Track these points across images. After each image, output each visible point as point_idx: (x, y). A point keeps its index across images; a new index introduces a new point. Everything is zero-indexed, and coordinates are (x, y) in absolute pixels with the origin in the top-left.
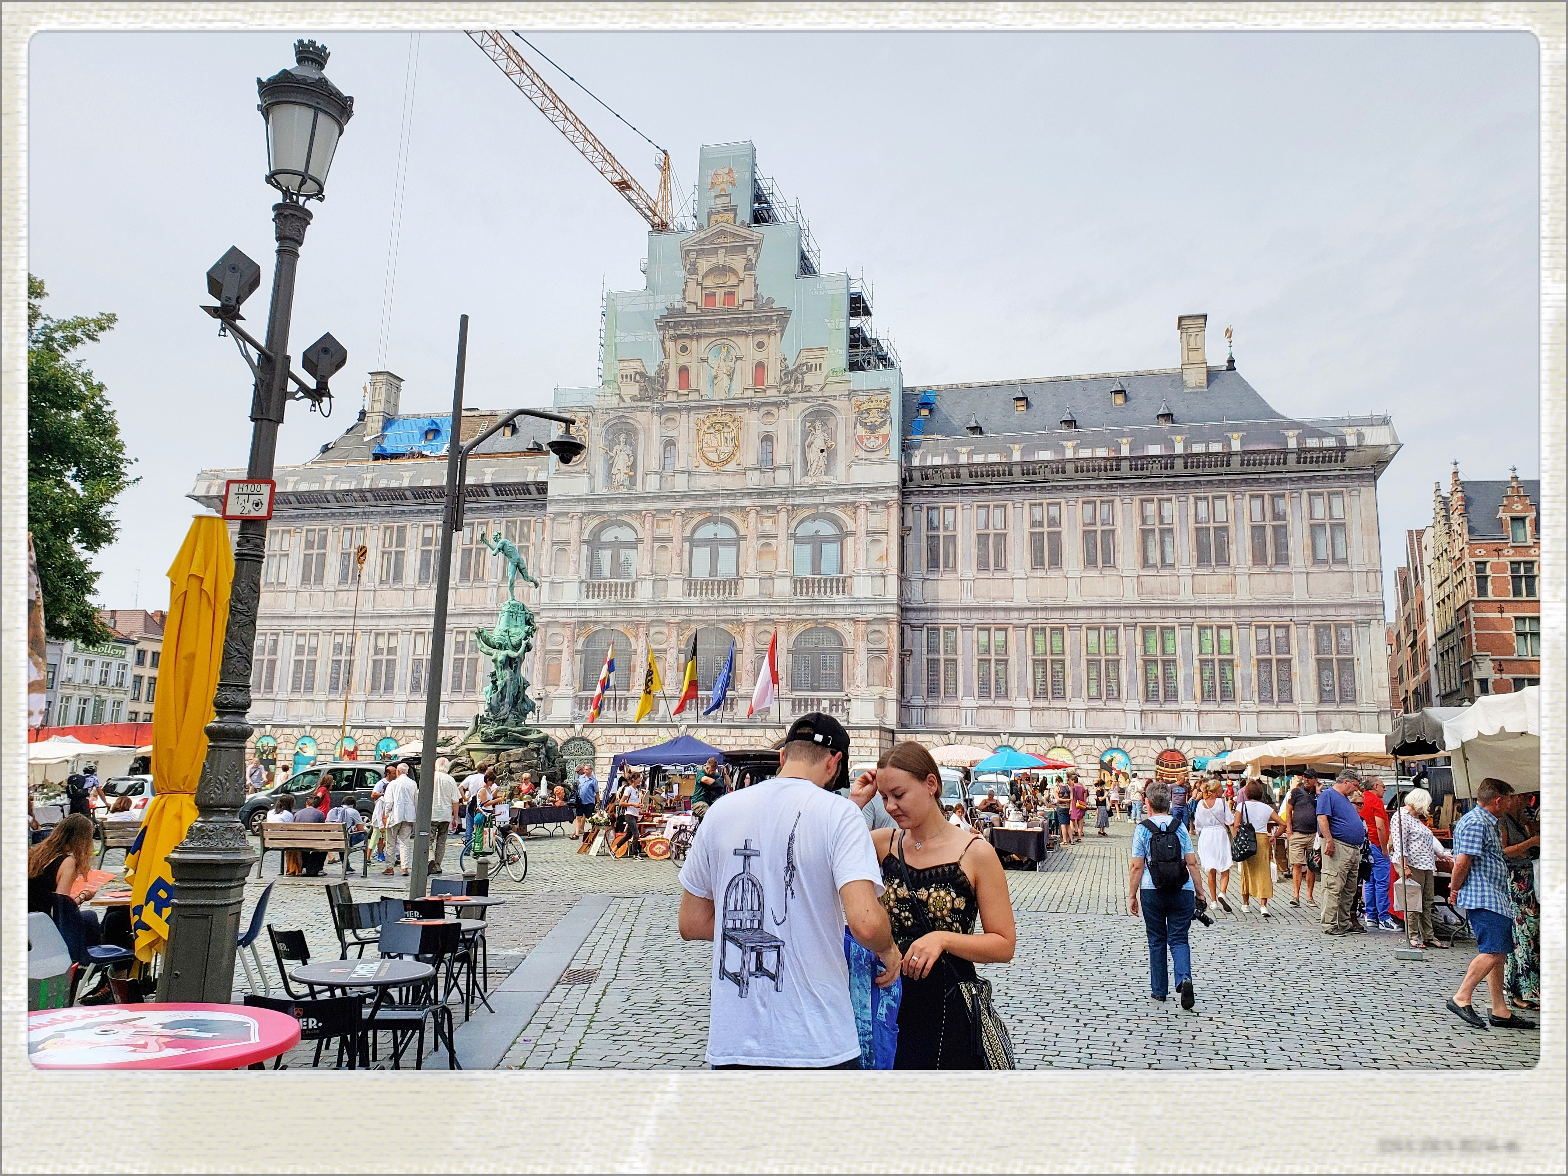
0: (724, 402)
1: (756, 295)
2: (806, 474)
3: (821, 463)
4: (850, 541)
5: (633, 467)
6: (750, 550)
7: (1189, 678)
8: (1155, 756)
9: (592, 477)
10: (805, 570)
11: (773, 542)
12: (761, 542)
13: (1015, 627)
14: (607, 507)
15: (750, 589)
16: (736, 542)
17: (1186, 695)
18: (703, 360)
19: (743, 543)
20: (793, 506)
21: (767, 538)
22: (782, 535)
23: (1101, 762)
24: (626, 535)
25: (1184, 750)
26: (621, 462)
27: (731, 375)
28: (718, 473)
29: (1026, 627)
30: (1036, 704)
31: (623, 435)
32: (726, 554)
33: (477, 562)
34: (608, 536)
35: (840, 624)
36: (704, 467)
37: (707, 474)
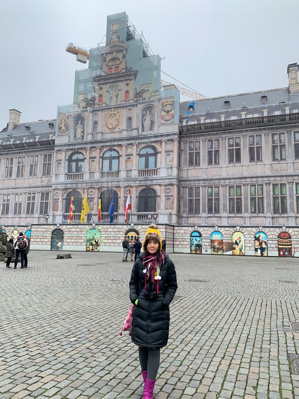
0: (114, 106)
1: (126, 67)
2: (143, 131)
3: (149, 126)
4: (159, 155)
5: (83, 132)
6: (123, 160)
7: (292, 204)
8: (278, 234)
9: (69, 137)
10: (143, 167)
11: (131, 157)
12: (128, 157)
13: (222, 186)
14: (74, 147)
15: (123, 175)
16: (118, 157)
17: (290, 210)
18: (108, 92)
19: (120, 158)
20: (139, 143)
21: (129, 156)
22: (135, 154)
23: (255, 237)
24: (80, 157)
25: (289, 232)
26: (79, 131)
27: (117, 96)
28: (112, 132)
29: (226, 186)
30: (230, 215)
31: (80, 121)
32: (115, 162)
33: (35, 169)
34: (74, 158)
35: (155, 186)
36: (107, 131)
37: (109, 133)
